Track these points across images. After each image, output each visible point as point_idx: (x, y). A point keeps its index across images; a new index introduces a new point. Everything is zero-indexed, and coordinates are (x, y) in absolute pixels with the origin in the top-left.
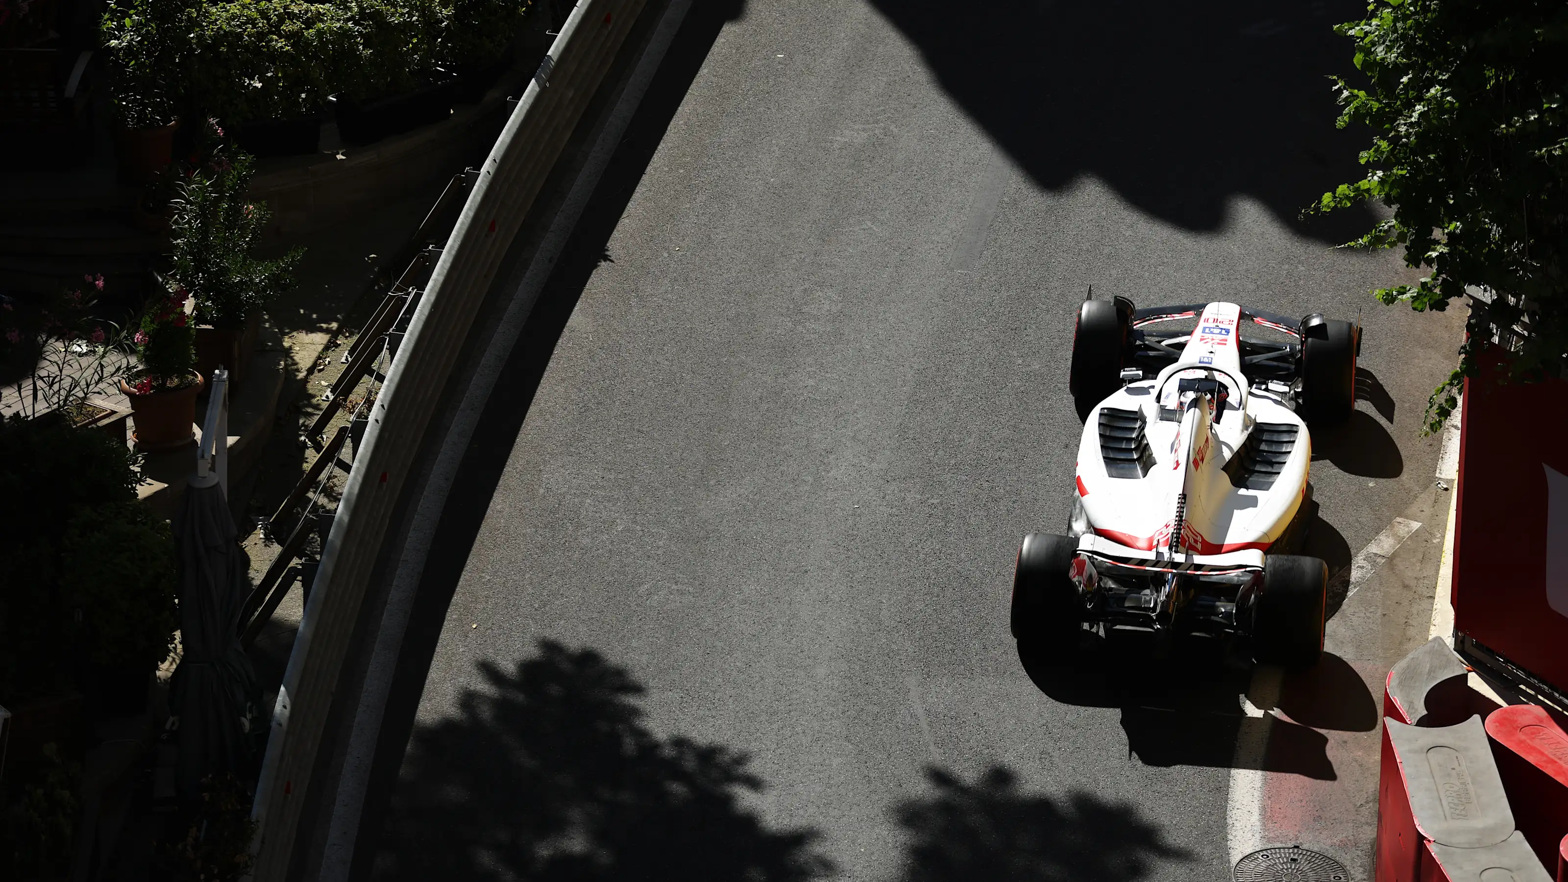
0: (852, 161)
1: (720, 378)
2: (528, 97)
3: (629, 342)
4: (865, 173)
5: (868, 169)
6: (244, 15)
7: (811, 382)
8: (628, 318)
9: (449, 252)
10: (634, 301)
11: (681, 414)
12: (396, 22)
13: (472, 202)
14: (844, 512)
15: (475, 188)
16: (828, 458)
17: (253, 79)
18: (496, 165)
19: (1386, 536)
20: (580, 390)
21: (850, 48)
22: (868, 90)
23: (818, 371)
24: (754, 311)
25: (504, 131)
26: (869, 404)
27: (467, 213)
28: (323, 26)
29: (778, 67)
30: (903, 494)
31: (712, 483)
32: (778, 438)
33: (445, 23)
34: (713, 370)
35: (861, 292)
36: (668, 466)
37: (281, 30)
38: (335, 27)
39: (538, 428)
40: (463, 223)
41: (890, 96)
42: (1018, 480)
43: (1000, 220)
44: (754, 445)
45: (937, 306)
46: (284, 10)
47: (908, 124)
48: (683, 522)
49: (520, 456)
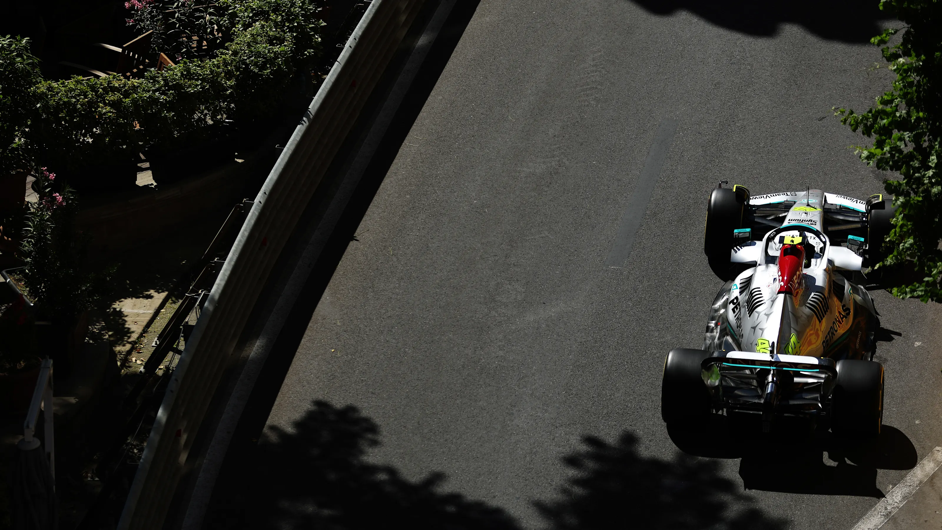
0: (535, 186)
1: (433, 352)
2: (291, 145)
3: (366, 326)
4: (544, 195)
5: (546, 192)
6: (77, 89)
7: (501, 353)
8: (366, 308)
9: (229, 263)
10: (370, 295)
11: (404, 379)
12: (192, 91)
13: (247, 225)
14: (524, 451)
15: (250, 214)
16: (512, 410)
17: (86, 137)
18: (266, 196)
19: (928, 461)
20: (329, 364)
21: (535, 102)
22: (547, 132)
23: (506, 345)
24: (460, 300)
25: (272, 171)
26: (544, 369)
27: (243, 233)
28: (136, 96)
29: (481, 117)
30: (568, 437)
31: (426, 431)
32: (475, 396)
33: (229, 91)
34: (428, 346)
35: (540, 285)
36: (393, 419)
37: (105, 100)
38: (145, 97)
39: (297, 393)
40: (240, 241)
41: (563, 137)
42: (653, 424)
43: (643, 228)
44: (458, 402)
45: (596, 294)
46: (108, 84)
47: (576, 157)
48: (403, 461)
49: (284, 414)
